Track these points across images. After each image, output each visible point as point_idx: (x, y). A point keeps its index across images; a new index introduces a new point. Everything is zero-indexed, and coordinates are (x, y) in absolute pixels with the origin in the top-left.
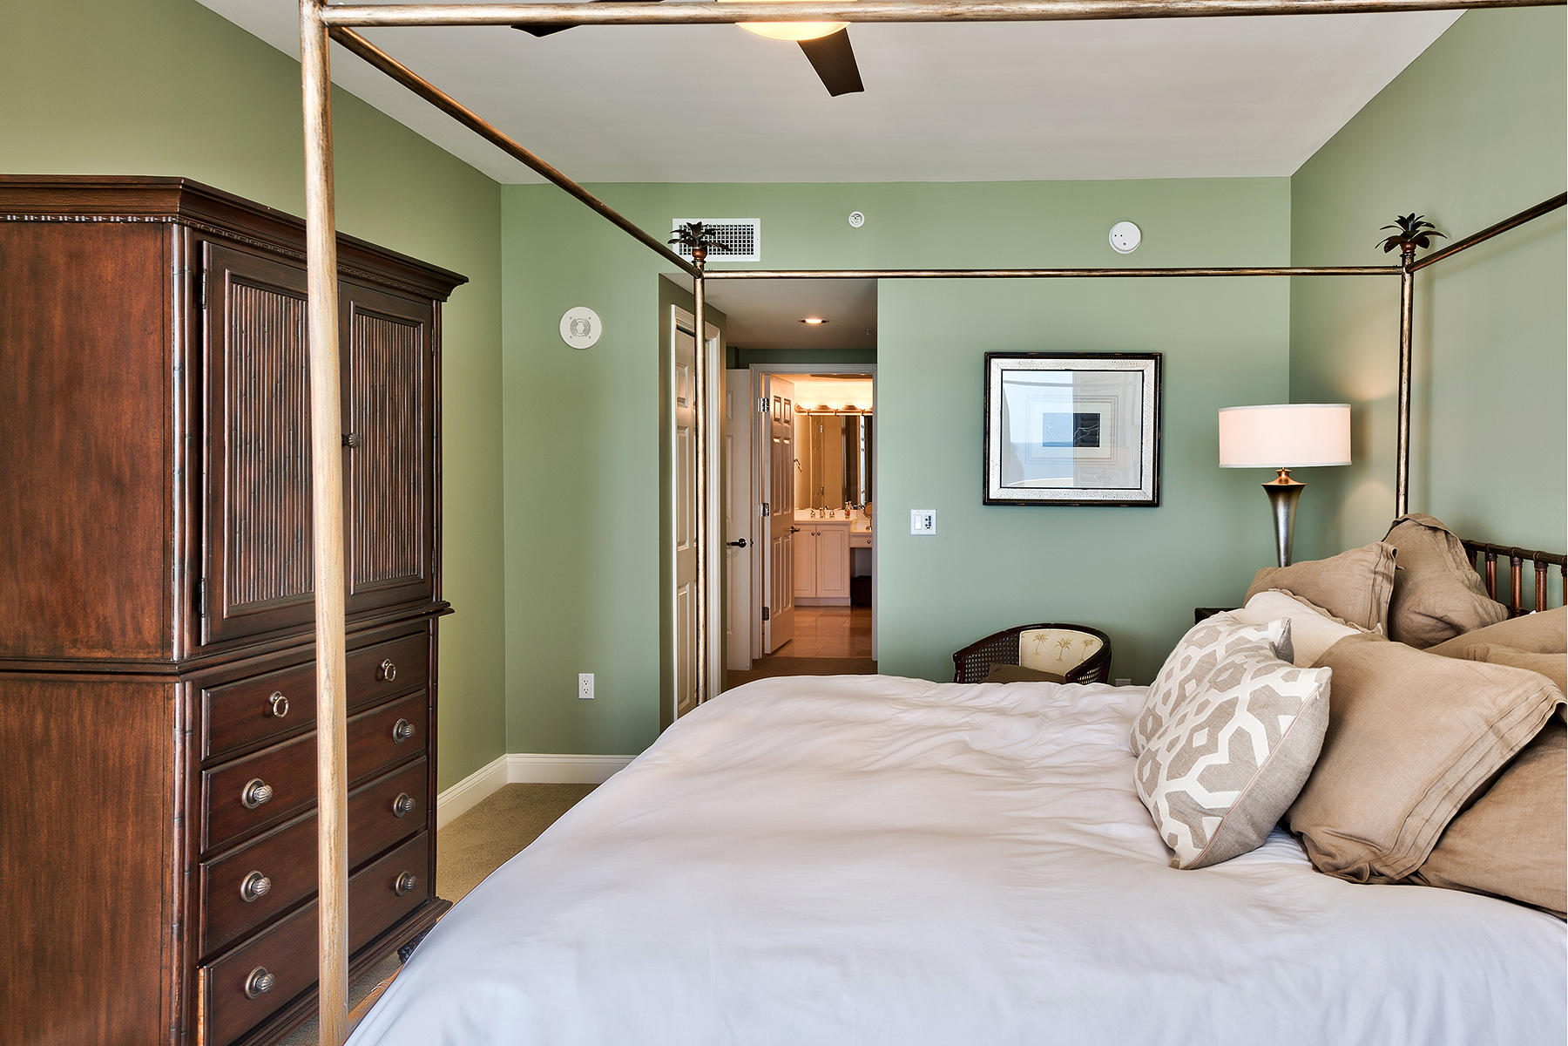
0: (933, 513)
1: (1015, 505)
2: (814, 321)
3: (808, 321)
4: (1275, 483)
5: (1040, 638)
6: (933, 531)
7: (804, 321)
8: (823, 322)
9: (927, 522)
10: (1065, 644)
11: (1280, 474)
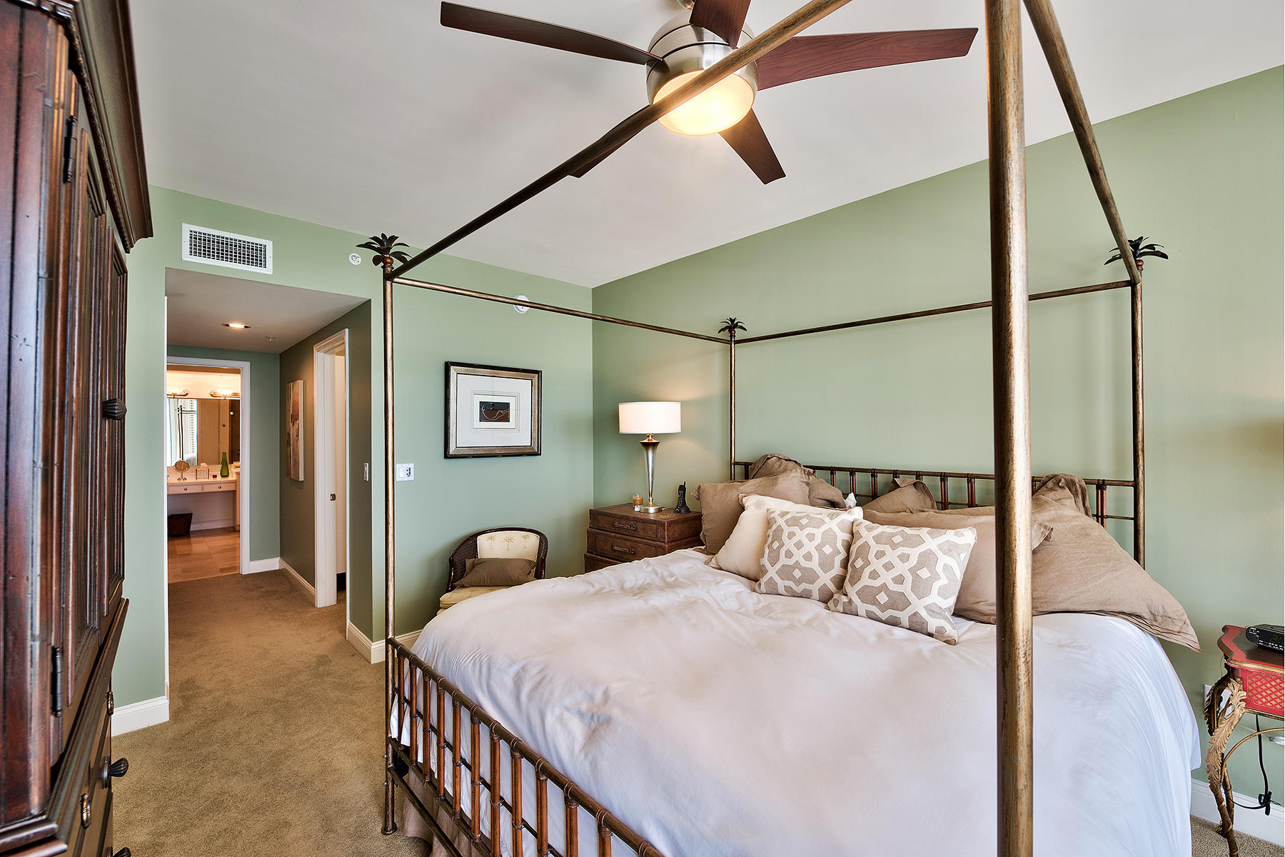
0: (411, 466)
1: (466, 457)
2: (237, 326)
3: (231, 325)
4: (646, 441)
5: (491, 538)
6: (412, 478)
7: (228, 325)
8: (246, 327)
9: (408, 472)
10: (510, 540)
11: (649, 436)
